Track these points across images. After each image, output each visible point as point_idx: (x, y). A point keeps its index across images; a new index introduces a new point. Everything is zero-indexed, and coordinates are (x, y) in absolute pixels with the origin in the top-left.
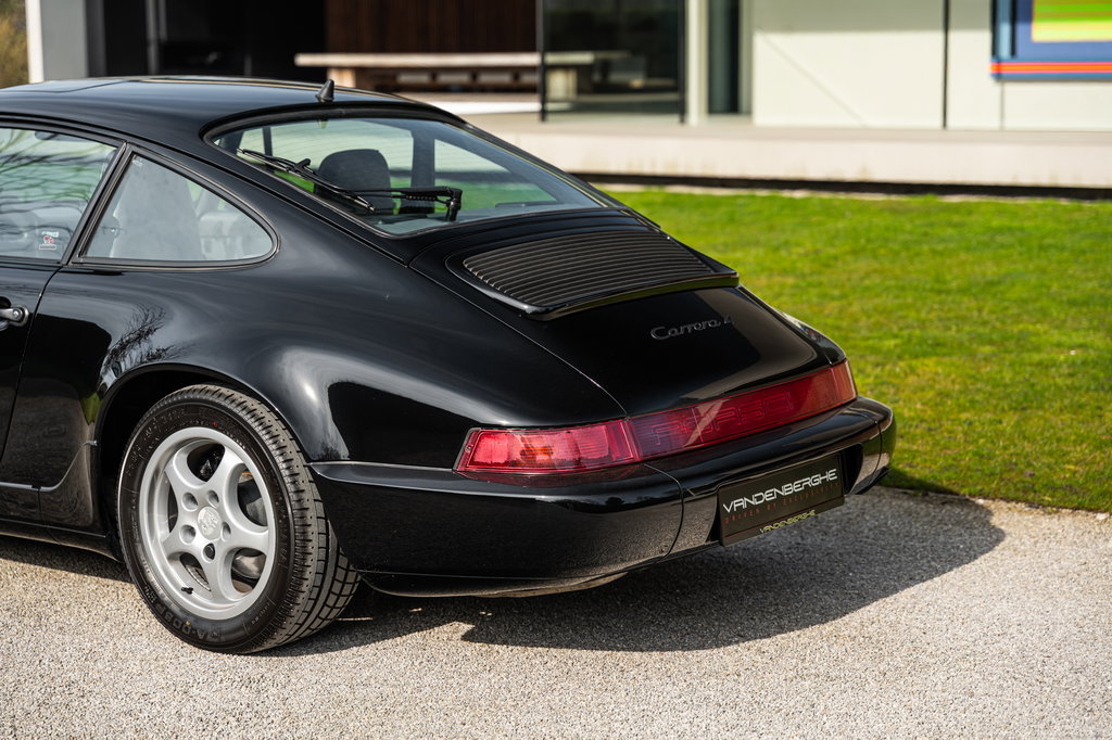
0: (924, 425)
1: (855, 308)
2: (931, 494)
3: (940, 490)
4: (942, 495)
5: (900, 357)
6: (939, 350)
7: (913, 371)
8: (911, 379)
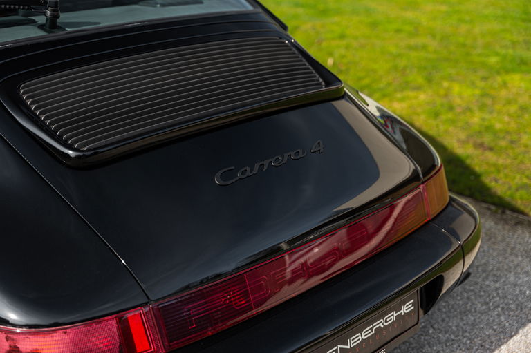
0: (509, 137)
1: (477, 30)
2: (508, 212)
3: (515, 210)
4: (515, 215)
5: (498, 73)
6: (524, 68)
7: (505, 85)
8: (503, 93)
